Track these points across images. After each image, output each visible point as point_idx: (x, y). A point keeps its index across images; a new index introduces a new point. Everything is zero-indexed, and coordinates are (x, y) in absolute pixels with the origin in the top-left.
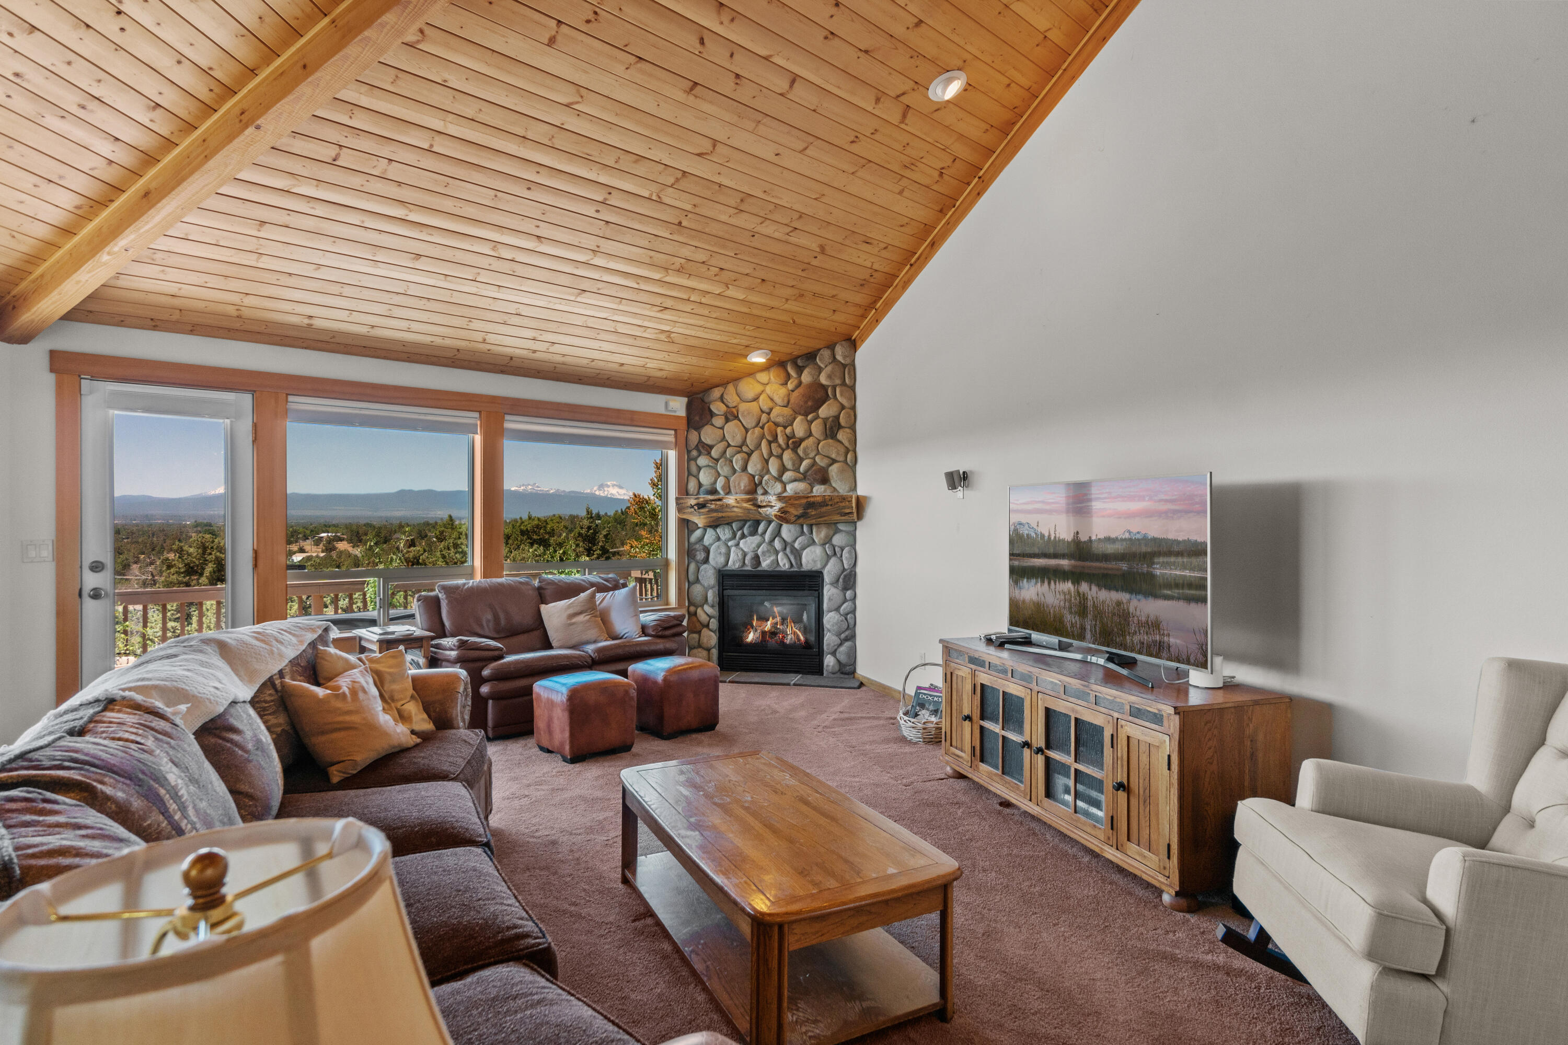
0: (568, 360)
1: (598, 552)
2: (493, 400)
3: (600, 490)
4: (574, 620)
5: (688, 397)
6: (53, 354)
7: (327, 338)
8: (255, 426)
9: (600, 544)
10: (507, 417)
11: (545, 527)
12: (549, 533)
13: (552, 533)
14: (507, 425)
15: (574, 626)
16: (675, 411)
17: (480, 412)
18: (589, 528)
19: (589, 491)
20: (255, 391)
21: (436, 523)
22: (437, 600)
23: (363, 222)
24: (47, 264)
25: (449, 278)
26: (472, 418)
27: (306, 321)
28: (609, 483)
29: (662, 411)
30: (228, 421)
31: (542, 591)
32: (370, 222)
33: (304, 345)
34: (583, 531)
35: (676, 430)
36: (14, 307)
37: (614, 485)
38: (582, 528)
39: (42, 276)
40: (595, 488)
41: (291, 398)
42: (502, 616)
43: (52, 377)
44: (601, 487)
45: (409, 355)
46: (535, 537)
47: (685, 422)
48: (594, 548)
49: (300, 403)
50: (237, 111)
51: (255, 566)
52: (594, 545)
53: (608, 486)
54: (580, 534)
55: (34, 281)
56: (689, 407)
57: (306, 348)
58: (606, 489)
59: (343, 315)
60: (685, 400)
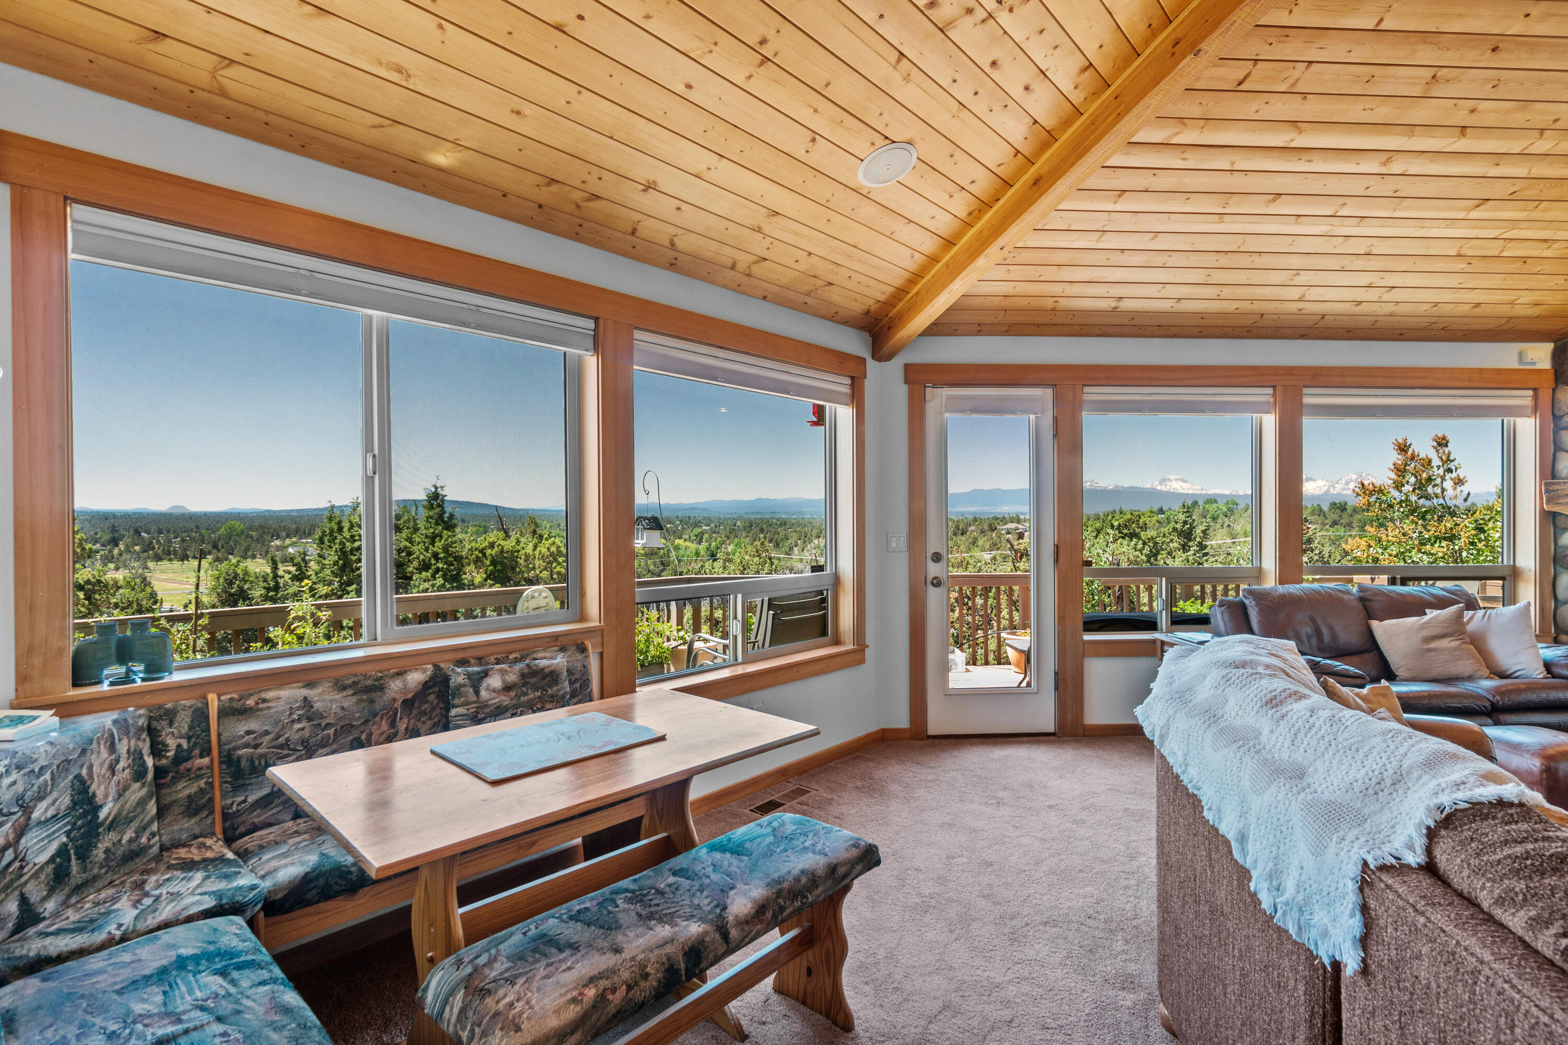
0: (1403, 309)
1: (1195, 548)
2: (1290, 371)
3: (1161, 483)
4: (1434, 645)
5: (1555, 341)
6: (907, 366)
7: (1125, 321)
8: (1055, 420)
9: (1198, 539)
10: (1306, 391)
11: (1138, 521)
12: (1141, 528)
13: (1144, 527)
14: (1307, 400)
15: (1433, 654)
16: (1535, 363)
17: (1274, 387)
18: (1185, 523)
19: (1149, 486)
20: (1055, 385)
21: (1004, 517)
22: (1243, 607)
23: (1233, 164)
24: (924, 281)
25: (1302, 219)
26: (1264, 395)
27: (1114, 304)
28: (1171, 478)
29: (1514, 365)
30: (1032, 417)
31: (1367, 603)
32: (1243, 163)
33: (1099, 332)
34: (1179, 526)
35: (1535, 390)
36: (890, 328)
37: (1176, 480)
38: (1176, 522)
39: (917, 293)
40: (1156, 483)
41: (1086, 389)
42: (1325, 631)
43: (906, 386)
44: (1163, 481)
45: (1201, 329)
46: (1125, 531)
47: (1551, 377)
48: (1191, 544)
49: (1093, 393)
50: (1170, 43)
51: (1056, 560)
52: (1190, 540)
53: (1171, 481)
54: (1175, 529)
55: (908, 301)
56: (1556, 356)
57: (1100, 336)
58: (1168, 483)
59: (1153, 291)
60: (1550, 346)
